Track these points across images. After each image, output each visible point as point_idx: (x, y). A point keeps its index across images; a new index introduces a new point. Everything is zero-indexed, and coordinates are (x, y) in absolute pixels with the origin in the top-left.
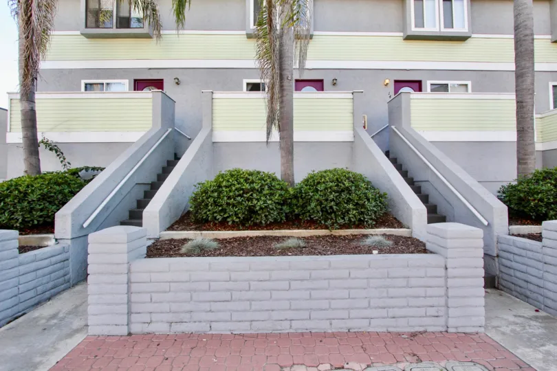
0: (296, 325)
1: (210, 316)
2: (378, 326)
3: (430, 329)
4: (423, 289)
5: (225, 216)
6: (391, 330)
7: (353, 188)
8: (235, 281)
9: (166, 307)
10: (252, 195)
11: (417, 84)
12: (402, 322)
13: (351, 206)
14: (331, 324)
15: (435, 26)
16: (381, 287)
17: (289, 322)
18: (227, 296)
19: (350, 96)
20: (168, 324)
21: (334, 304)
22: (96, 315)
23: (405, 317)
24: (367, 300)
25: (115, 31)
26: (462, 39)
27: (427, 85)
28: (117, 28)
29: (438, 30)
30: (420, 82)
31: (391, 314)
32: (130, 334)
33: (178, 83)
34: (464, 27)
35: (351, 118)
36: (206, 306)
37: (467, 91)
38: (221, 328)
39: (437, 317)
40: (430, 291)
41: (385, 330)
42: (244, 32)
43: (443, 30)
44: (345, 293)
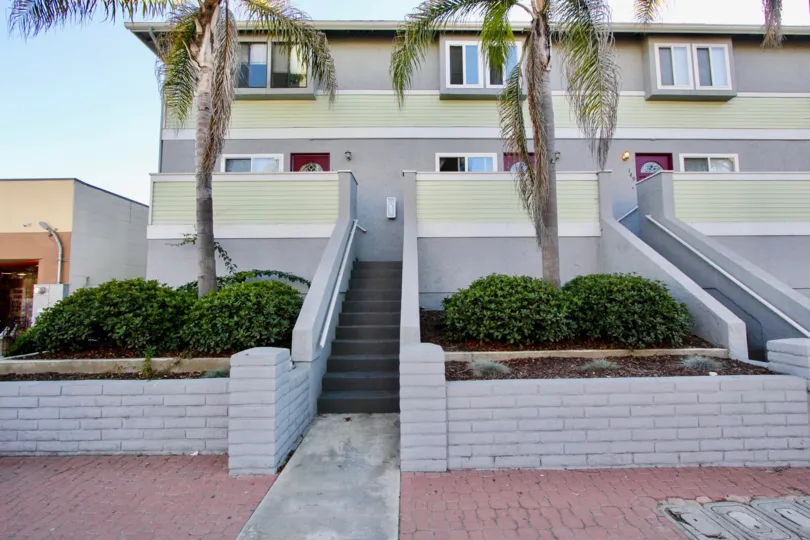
0: (639, 458)
1: (540, 449)
2: (733, 460)
3: (795, 464)
4: (783, 416)
5: (507, 332)
6: (749, 464)
7: (657, 298)
8: (568, 406)
9: (488, 437)
10: (538, 306)
11: (666, 158)
12: (760, 455)
13: (659, 320)
14: (679, 458)
15: (688, 83)
16: (734, 413)
17: (630, 456)
18: (559, 424)
19: (595, 177)
20: (491, 459)
21: (683, 433)
22: (411, 447)
23: (764, 449)
24: (720, 429)
25: (269, 91)
26: (723, 99)
27: (679, 160)
28: (272, 87)
29: (692, 88)
30: (669, 156)
31: (747, 446)
32: (448, 470)
33: (349, 159)
34: (726, 84)
35: (596, 206)
36: (536, 436)
37: (733, 169)
38: (553, 463)
39: (801, 449)
40: (792, 419)
41: (741, 465)
42: (437, 92)
43: (698, 87)
44: (694, 421)
